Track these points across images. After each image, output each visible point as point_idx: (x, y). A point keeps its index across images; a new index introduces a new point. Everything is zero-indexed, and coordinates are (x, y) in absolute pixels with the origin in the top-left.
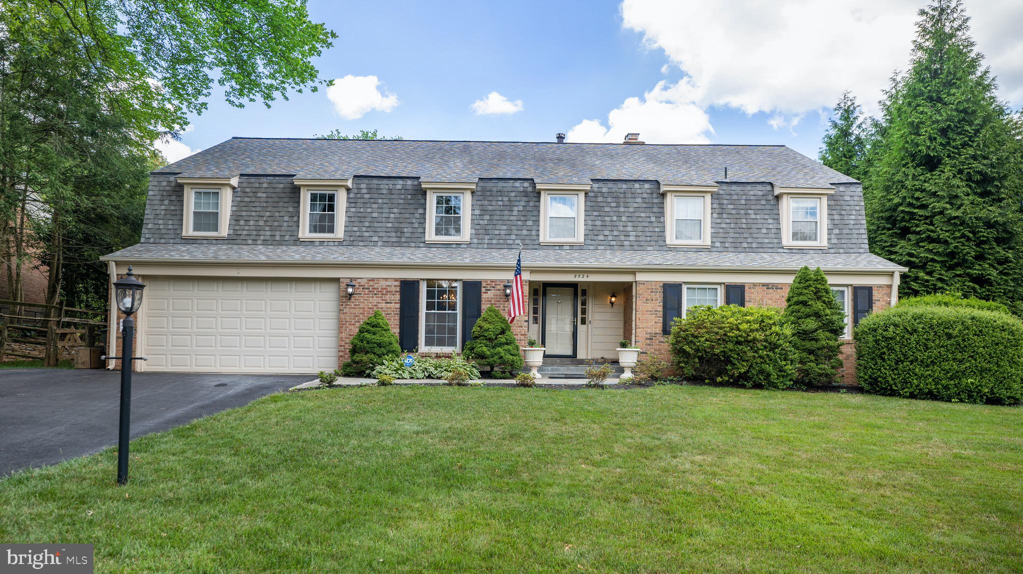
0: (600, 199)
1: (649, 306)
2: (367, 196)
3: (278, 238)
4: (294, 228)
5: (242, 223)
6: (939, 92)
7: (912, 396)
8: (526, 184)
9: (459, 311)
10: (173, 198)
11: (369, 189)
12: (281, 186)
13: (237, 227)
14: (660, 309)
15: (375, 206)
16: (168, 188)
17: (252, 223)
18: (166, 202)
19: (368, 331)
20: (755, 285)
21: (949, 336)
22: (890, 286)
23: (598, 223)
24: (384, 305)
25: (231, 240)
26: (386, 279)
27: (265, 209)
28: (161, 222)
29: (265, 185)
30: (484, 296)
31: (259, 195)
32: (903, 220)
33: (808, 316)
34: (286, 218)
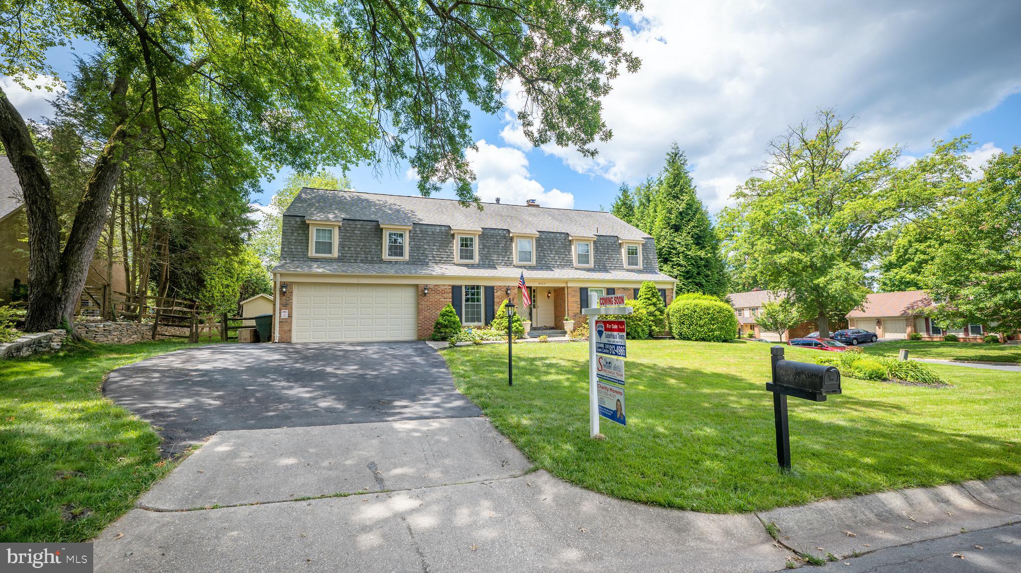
0: (541, 242)
1: (574, 299)
2: (420, 235)
3: (369, 259)
4: (379, 253)
5: (346, 249)
6: (677, 194)
7: (696, 340)
8: (505, 232)
9: (482, 302)
10: (300, 232)
11: (421, 231)
12: (369, 227)
13: (344, 252)
14: (579, 300)
15: (425, 241)
16: (295, 225)
17: (352, 249)
18: (295, 234)
19: (447, 315)
20: (619, 288)
21: (709, 314)
22: (672, 289)
23: (542, 254)
24: (443, 300)
25: (340, 259)
26: (444, 285)
27: (360, 241)
28: (293, 247)
29: (359, 226)
30: (495, 294)
31: (356, 232)
32: (665, 254)
33: (651, 305)
34: (374, 247)
